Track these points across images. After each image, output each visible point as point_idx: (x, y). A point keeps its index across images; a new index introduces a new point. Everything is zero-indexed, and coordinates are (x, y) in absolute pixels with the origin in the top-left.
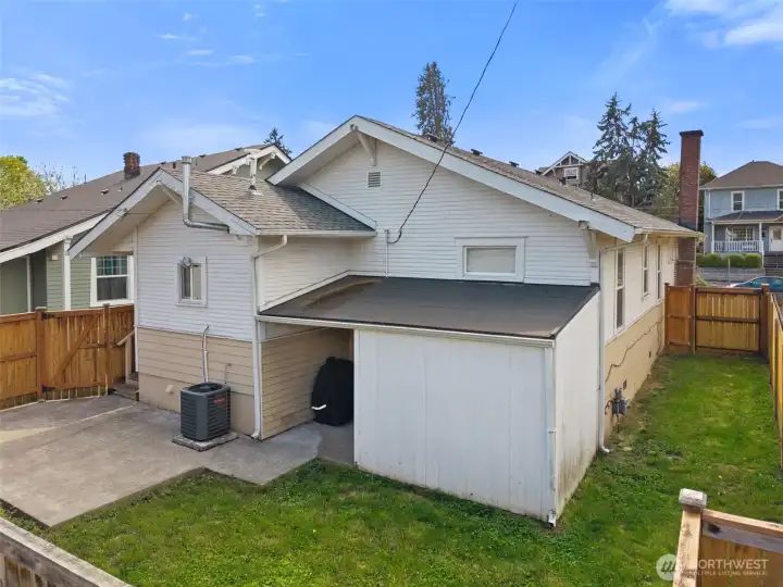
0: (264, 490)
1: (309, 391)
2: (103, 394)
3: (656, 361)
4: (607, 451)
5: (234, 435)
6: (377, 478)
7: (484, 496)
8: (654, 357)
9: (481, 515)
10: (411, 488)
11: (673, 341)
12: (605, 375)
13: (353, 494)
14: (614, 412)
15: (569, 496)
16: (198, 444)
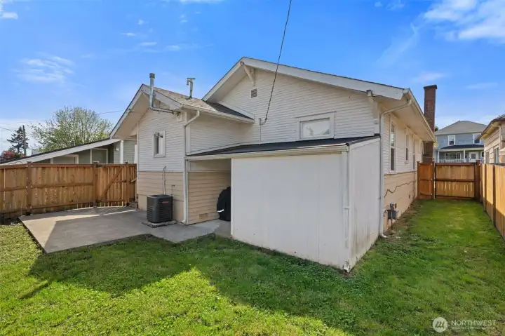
0: (175, 245)
1: (216, 203)
2: (124, 205)
3: (413, 202)
4: (385, 237)
5: (174, 222)
6: (242, 243)
7: (302, 254)
8: (411, 200)
9: (299, 264)
10: (260, 249)
11: (423, 193)
12: (383, 195)
13: (225, 250)
14: (389, 218)
15: (359, 257)
16: (153, 224)
